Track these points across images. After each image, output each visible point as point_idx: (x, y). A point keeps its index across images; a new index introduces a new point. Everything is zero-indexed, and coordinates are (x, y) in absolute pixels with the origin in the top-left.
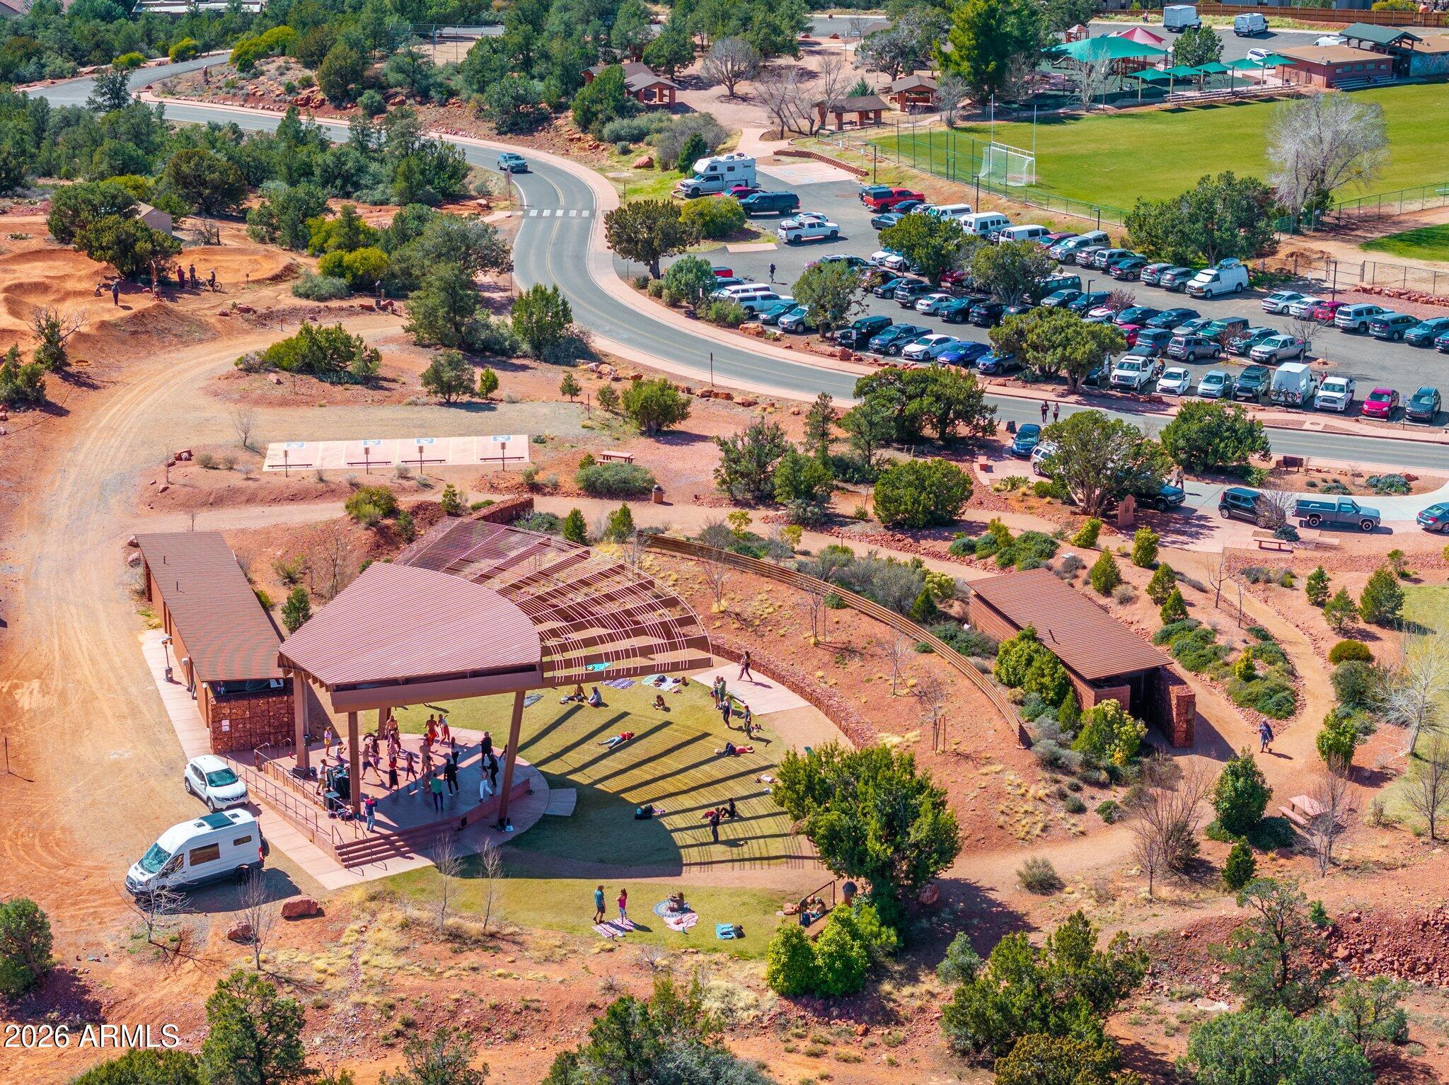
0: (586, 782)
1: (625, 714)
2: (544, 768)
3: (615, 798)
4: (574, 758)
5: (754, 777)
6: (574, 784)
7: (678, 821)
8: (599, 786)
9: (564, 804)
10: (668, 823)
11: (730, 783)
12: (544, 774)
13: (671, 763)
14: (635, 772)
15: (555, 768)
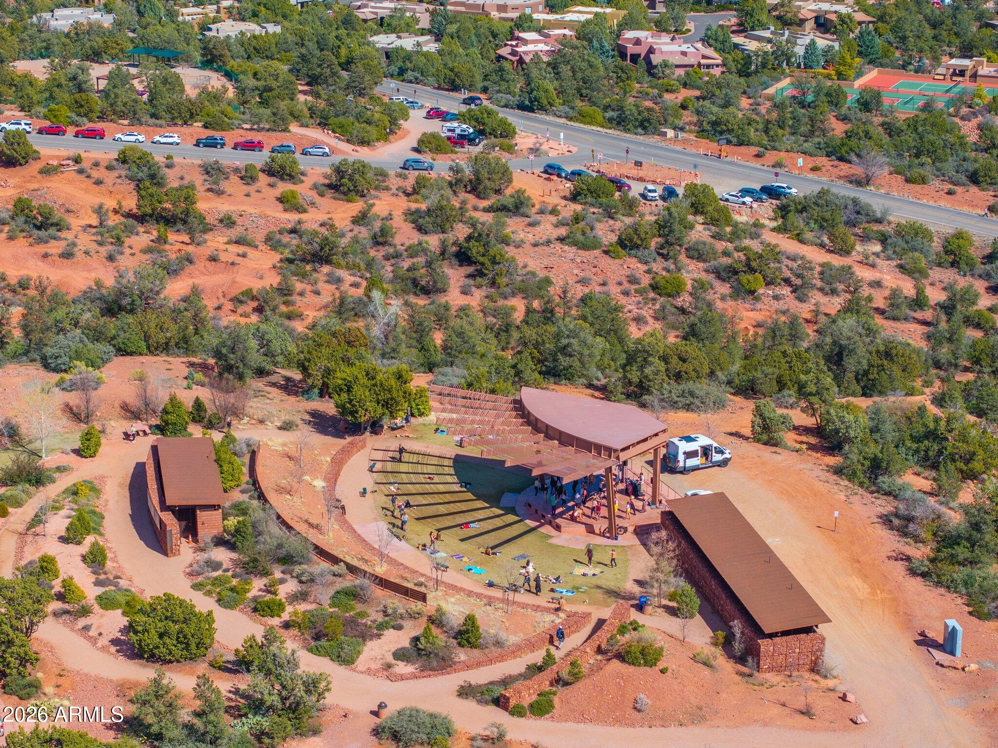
0: (494, 509)
1: (462, 540)
2: (517, 518)
3: (479, 497)
4: (498, 522)
5: (400, 492)
6: (501, 509)
7: (449, 479)
8: (487, 505)
9: (508, 499)
10: (455, 479)
11: (414, 492)
12: (517, 515)
13: (442, 509)
14: (464, 509)
15: (511, 518)
